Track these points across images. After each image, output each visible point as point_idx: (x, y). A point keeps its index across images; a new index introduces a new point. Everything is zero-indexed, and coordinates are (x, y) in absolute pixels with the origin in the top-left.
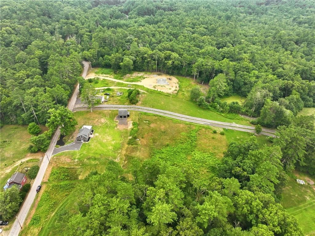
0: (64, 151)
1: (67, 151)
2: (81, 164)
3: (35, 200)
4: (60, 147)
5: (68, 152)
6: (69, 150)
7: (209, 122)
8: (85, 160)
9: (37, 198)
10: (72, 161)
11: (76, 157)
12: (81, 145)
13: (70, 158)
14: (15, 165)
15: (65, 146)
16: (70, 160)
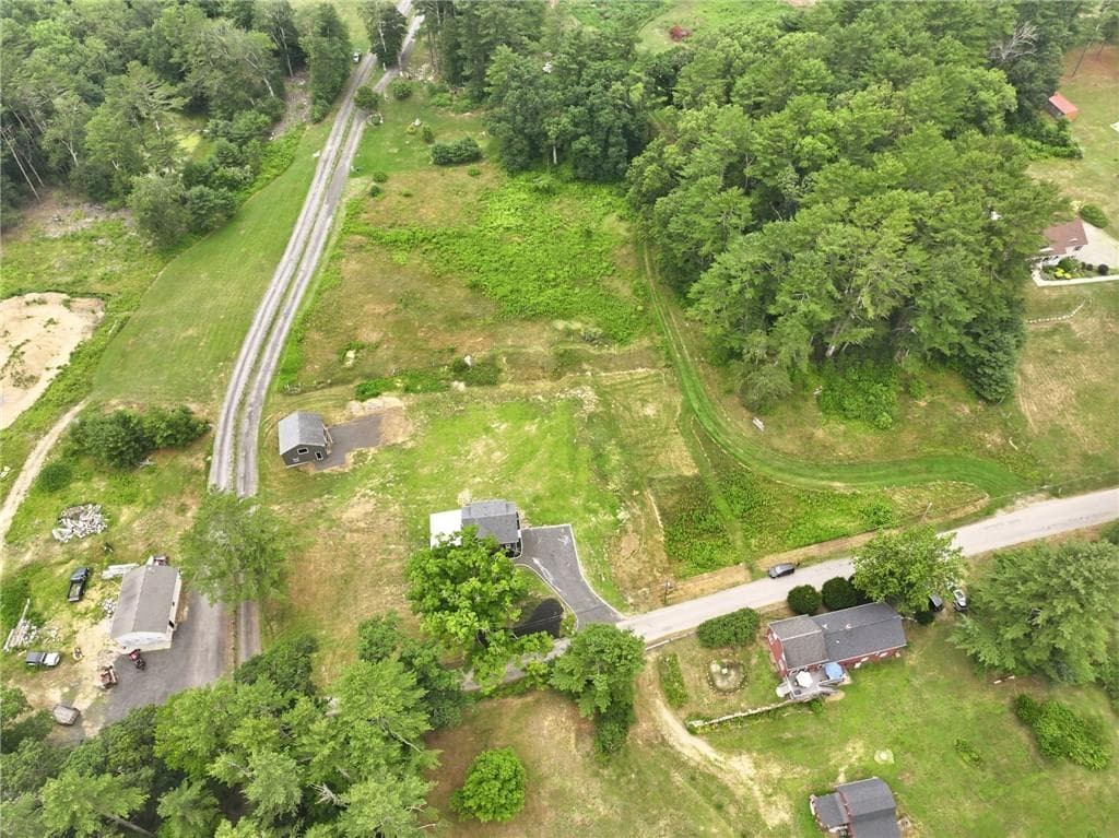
0: (588, 583)
1: (582, 570)
2: (636, 493)
3: (822, 560)
4: (569, 611)
5: (589, 563)
6: (579, 563)
7: (320, 207)
8: (611, 486)
9: (813, 558)
10: (630, 527)
11: (606, 524)
12: (545, 527)
13: (619, 539)
14: (706, 758)
15: (556, 593)
16: (624, 539)
